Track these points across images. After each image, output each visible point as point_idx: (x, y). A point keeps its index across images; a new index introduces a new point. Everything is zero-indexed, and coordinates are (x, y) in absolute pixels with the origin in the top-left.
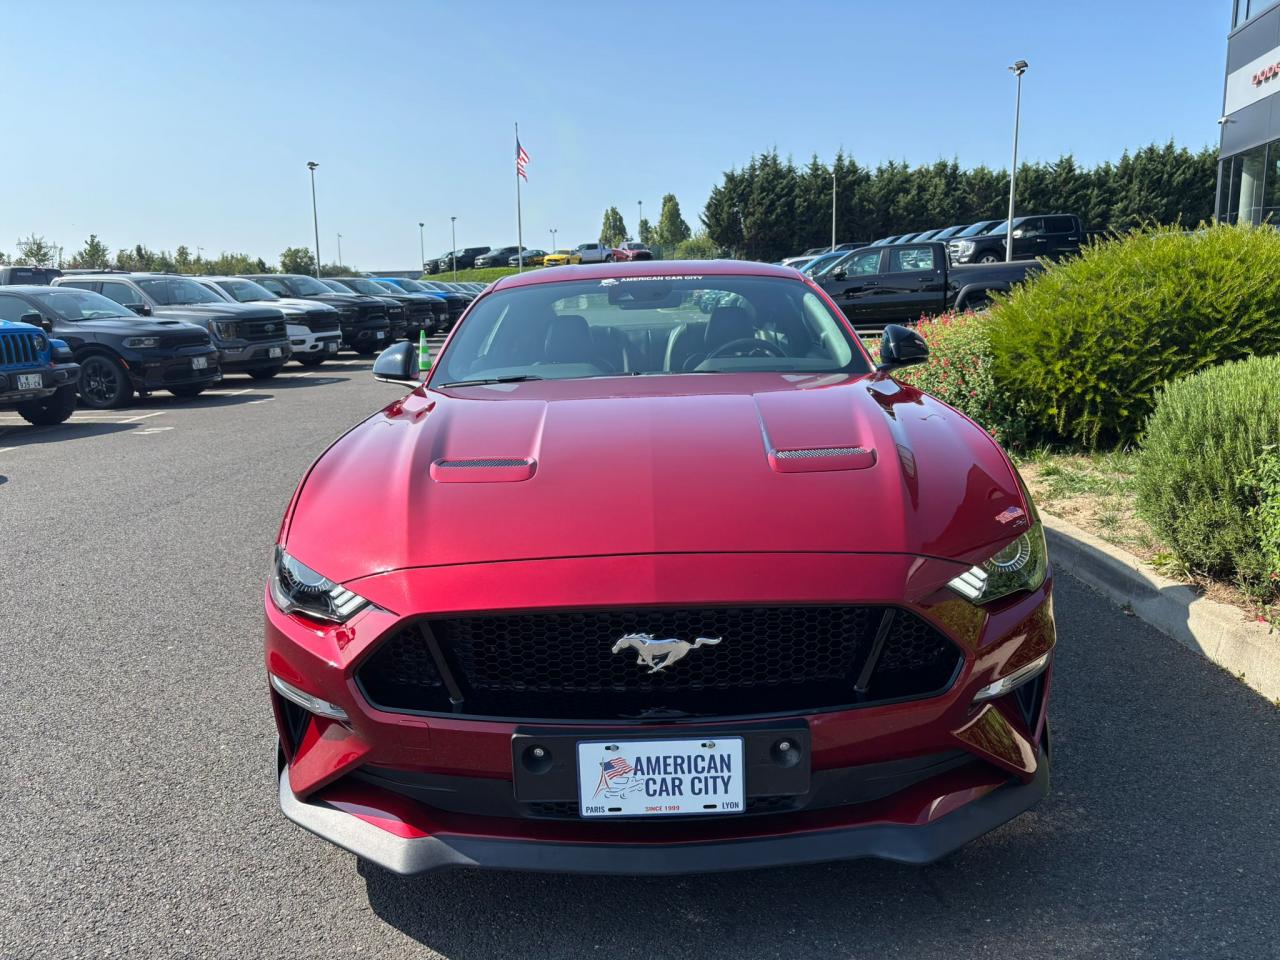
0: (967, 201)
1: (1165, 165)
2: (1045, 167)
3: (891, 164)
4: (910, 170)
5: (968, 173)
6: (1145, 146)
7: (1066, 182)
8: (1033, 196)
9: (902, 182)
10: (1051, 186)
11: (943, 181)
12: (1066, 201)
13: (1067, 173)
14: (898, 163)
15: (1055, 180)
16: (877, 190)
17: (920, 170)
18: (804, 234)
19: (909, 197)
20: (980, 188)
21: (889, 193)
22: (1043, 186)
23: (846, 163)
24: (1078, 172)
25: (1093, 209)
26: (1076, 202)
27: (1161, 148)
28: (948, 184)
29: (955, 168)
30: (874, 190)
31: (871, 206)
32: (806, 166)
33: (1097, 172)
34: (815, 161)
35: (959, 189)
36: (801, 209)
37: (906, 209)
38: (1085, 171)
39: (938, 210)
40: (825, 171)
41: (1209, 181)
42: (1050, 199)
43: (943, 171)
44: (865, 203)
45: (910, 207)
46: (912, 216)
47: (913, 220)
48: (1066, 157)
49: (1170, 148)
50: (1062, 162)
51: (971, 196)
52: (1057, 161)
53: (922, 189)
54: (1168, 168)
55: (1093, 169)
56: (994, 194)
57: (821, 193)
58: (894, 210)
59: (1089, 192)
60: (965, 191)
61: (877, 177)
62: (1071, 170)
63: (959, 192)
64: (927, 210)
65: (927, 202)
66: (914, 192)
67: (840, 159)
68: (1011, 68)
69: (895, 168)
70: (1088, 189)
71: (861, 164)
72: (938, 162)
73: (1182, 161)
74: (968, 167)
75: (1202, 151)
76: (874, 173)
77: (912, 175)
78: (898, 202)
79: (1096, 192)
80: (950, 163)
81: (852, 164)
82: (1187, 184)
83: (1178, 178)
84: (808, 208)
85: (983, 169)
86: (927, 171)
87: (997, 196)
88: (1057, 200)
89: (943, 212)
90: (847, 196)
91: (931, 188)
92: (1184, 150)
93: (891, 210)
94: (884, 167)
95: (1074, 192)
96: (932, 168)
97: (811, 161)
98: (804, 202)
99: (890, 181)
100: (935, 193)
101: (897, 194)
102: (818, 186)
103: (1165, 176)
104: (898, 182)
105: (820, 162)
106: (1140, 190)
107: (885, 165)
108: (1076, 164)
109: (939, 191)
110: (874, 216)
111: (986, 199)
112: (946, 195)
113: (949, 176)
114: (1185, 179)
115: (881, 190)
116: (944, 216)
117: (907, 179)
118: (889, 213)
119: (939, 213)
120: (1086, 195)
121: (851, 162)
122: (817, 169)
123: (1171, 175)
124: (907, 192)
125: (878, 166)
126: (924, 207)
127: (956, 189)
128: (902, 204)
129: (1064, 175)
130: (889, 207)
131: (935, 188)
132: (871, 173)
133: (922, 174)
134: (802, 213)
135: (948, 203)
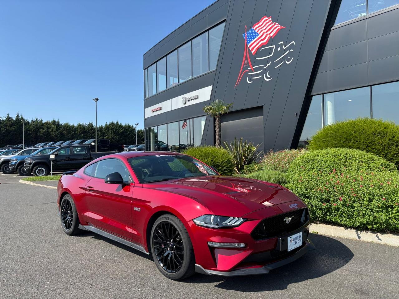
0: (63, 133)
1: (117, 127)
2: (85, 125)
3: (36, 119)
4: (43, 122)
5: (62, 124)
6: (111, 122)
8: (83, 133)
9: (41, 126)
10: (87, 130)
11: (55, 126)
12: (92, 135)
14: (39, 119)
15: (88, 129)
16: (32, 127)
17: (47, 122)
19: (44, 130)
20: (67, 129)
21: (37, 128)
22: (85, 130)
23: (20, 117)
25: (100, 137)
27: (115, 123)
28: (57, 127)
29: (58, 123)
30: (31, 127)
31: (31, 132)
32: (5, 117)
33: (99, 128)
34: (8, 116)
36: (3, 131)
37: (43, 134)
39: (54, 135)
40: (12, 119)
41: (127, 132)
42: (87, 134)
43: (54, 123)
44: (28, 131)
45: (45, 134)
46: (45, 136)
48: (91, 122)
49: (117, 123)
50: (90, 124)
51: (64, 131)
52: (88, 124)
53: (48, 128)
54: (117, 128)
56: (71, 131)
57: (11, 127)
58: (39, 134)
60: (62, 130)
61: (31, 123)
62: (92, 126)
64: (50, 134)
65: (50, 132)
67: (18, 116)
68: (94, 99)
69: (38, 121)
72: (53, 120)
73: (121, 126)
75: (125, 124)
76: (30, 121)
77: (44, 123)
78: (40, 132)
79: (100, 133)
80: (57, 121)
82: (122, 133)
83: (120, 131)
84: (6, 131)
85: (67, 124)
87: (72, 132)
88: (89, 134)
89: (56, 136)
91: (51, 128)
92: (121, 124)
93: (38, 134)
94: (34, 120)
96: (51, 122)
97: (7, 116)
98: (5, 129)
99: (37, 125)
101: (40, 129)
102: (10, 124)
103: (117, 130)
104: (39, 125)
105: (10, 116)
106: (111, 133)
107: (34, 119)
109: (54, 129)
110: (32, 135)
111: (69, 133)
112: (57, 130)
113: (56, 124)
114: (122, 131)
115: (34, 127)
116: (56, 137)
117: (43, 125)
118: (37, 135)
121: (21, 117)
122: (9, 119)
123: (119, 130)
124: (43, 129)
127: (60, 129)
129: (91, 128)
130: (37, 133)
131: (53, 128)
132: (30, 122)
133: (47, 123)
134: (4, 133)
135: (57, 133)
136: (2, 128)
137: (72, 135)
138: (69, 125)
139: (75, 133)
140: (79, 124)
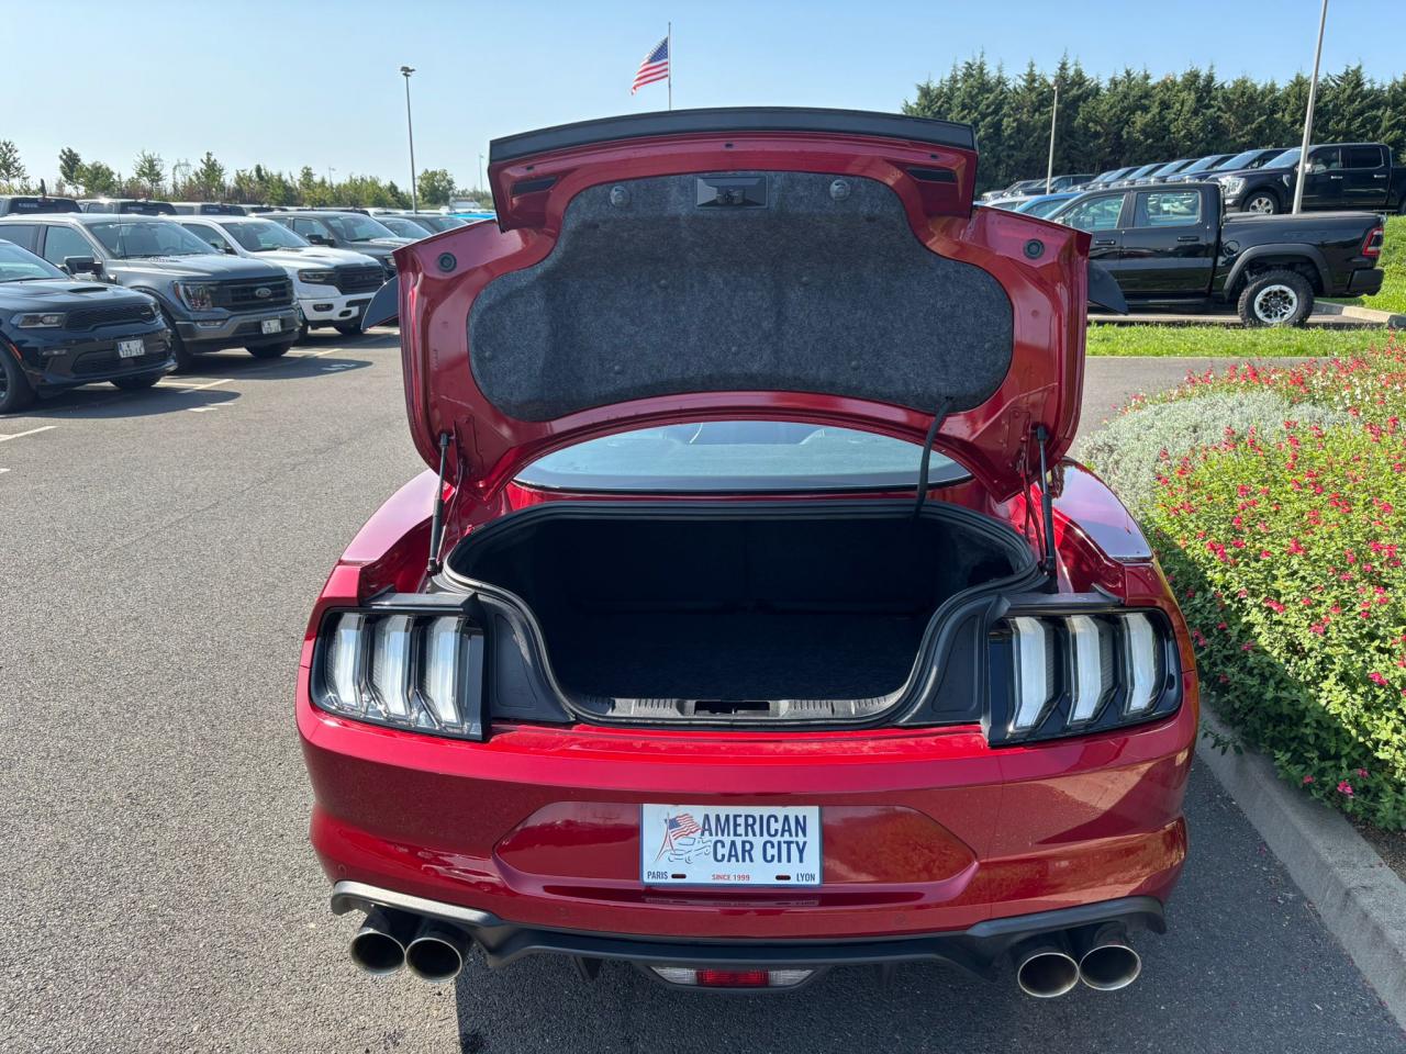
0: (1221, 121)
2: (1325, 80)
3: (1128, 73)
4: (1152, 82)
5: (1226, 86)
7: (1351, 100)
9: (1141, 97)
11: (1193, 96)
12: (1349, 125)
13: (1354, 88)
14: (1138, 72)
15: (1337, 98)
16: (1107, 107)
17: (1164, 83)
18: (1012, 163)
19: (1149, 116)
20: (1239, 105)
21: (1122, 111)
23: (1071, 72)
24: (1367, 87)
25: (1383, 134)
26: (1363, 125)
28: (1199, 100)
29: (1210, 78)
30: (1104, 107)
31: (1099, 128)
32: (1021, 76)
33: (1392, 87)
34: (1032, 70)
35: (1213, 106)
36: (1009, 131)
37: (1143, 131)
38: (1377, 87)
39: (1182, 133)
40: (1041, 83)
42: (1328, 122)
43: (1194, 82)
44: (1091, 125)
45: (1149, 129)
46: (1150, 141)
47: (1151, 146)
48: (1353, 67)
50: (1347, 73)
51: (1227, 116)
52: (1342, 73)
53: (1165, 105)
55: (1388, 83)
56: (1257, 113)
57: (1035, 111)
58: (1128, 133)
59: (1380, 113)
60: (1220, 109)
61: (1108, 90)
62: (1359, 84)
63: (1212, 110)
64: (1170, 132)
65: (1171, 122)
66: (1155, 110)
67: (1063, 67)
69: (1133, 79)
70: (1378, 109)
71: (1088, 74)
72: (1188, 71)
74: (1226, 78)
76: (1105, 85)
77: (1154, 88)
78: (1134, 123)
79: (1388, 113)
80: (1204, 73)
81: (1079, 74)
84: (1019, 130)
85: (1244, 82)
86: (1174, 83)
87: (1260, 115)
88: (1338, 123)
89: (1190, 136)
90: (1069, 115)
91: (1177, 105)
93: (1125, 133)
94: (1119, 78)
95: (1361, 113)
96: (1179, 79)
97: (1027, 70)
98: (1014, 121)
99: (1125, 96)
100: (1181, 111)
101: (1133, 112)
102: (1033, 103)
104: (1135, 96)
105: (1037, 71)
107: (1120, 75)
108: (1366, 76)
109: (1186, 108)
110: (1101, 141)
111: (1245, 119)
112: (1195, 113)
113: (1202, 89)
115: (1111, 108)
116: (1190, 140)
117: (1147, 95)
118: (1122, 137)
119: (1185, 136)
120: (1376, 117)
121: (1076, 71)
122: (1034, 81)
124: (1146, 109)
125: (1111, 76)
126: (1166, 129)
127: (1208, 107)
128: (1139, 125)
129: (1348, 92)
130: (1122, 128)
131: (1182, 105)
132: (1102, 86)
133: (1167, 86)
134: (1010, 137)
135: (1197, 125)
136: (1005, 120)
137: (1259, 131)
138: (1254, 86)
139: (1271, 122)
140: (1298, 77)
